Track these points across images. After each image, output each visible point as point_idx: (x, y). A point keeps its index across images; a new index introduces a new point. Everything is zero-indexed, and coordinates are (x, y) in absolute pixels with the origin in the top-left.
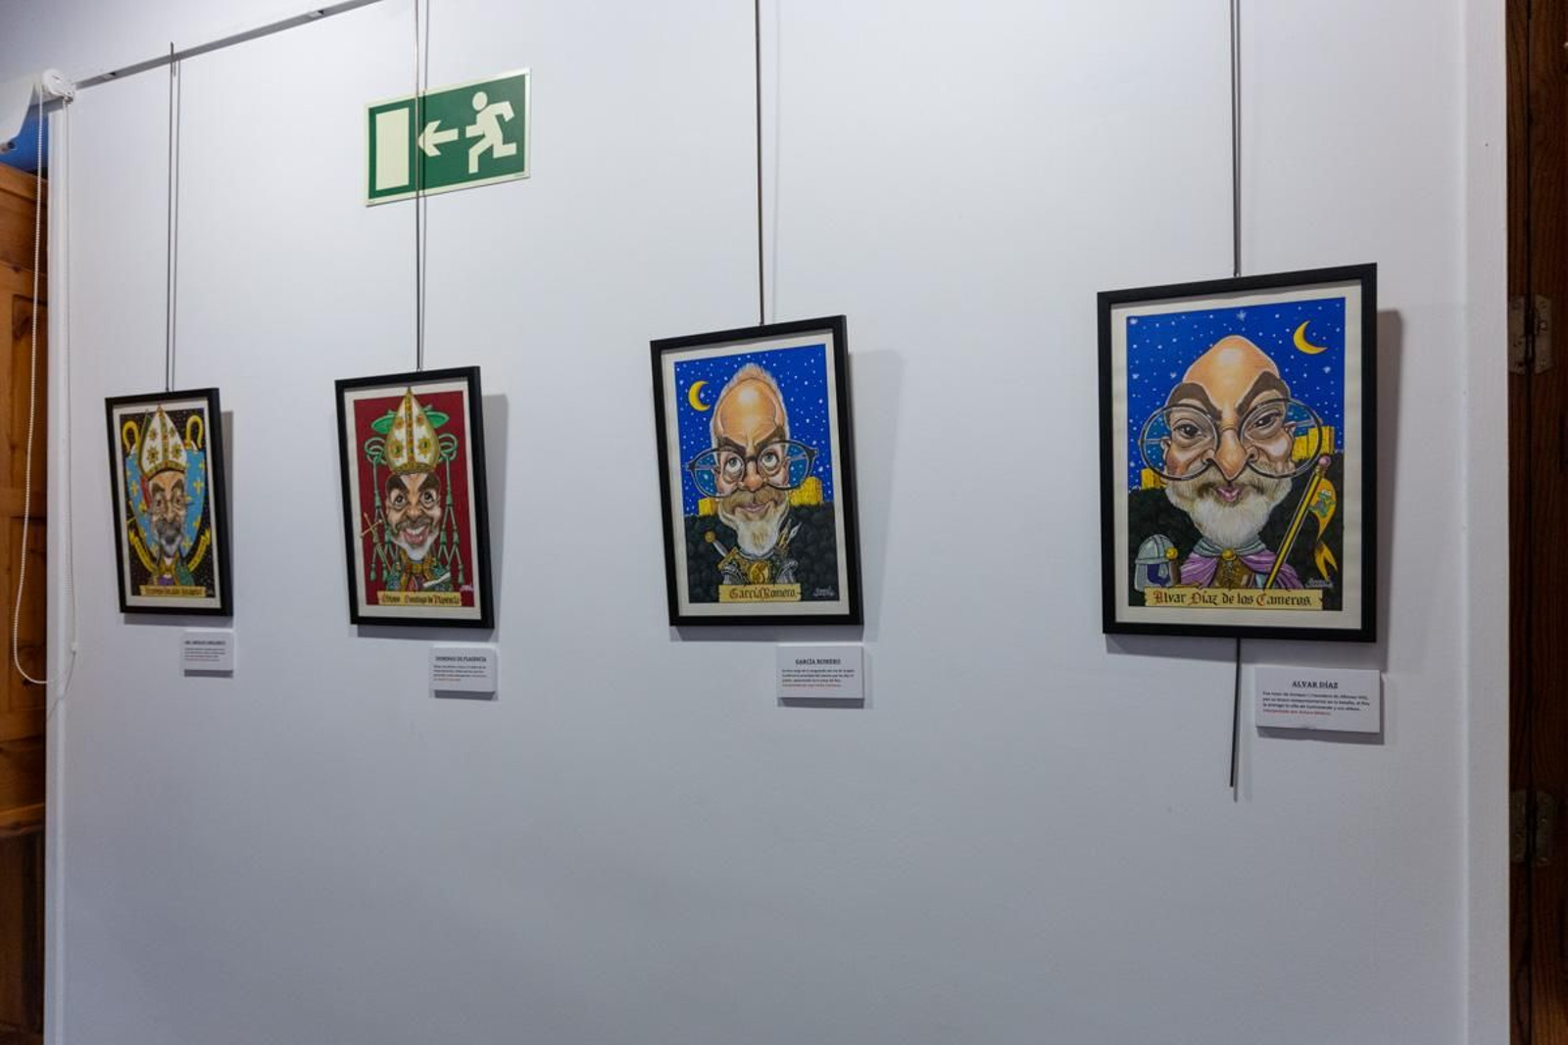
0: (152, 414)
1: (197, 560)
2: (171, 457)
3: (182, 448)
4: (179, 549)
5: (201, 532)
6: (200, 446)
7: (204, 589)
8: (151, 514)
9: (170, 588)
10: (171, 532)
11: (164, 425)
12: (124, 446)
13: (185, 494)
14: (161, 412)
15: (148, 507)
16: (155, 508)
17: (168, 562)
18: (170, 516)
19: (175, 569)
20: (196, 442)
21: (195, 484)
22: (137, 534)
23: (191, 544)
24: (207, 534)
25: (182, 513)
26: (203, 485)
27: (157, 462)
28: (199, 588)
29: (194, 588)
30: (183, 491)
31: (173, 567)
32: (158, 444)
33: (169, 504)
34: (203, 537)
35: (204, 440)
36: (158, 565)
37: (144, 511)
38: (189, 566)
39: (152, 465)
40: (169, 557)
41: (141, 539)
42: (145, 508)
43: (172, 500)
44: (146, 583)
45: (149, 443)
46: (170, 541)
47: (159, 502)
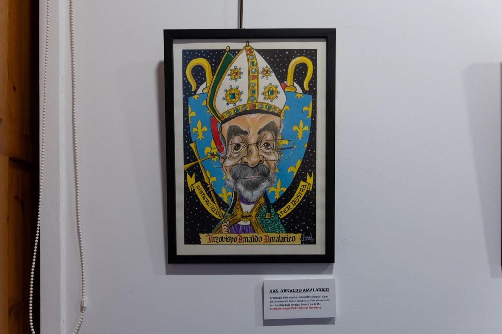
0: (235, 53)
1: (291, 206)
2: (261, 98)
3: (280, 89)
4: (265, 194)
5: (301, 176)
6: (307, 89)
7: (299, 235)
8: (225, 159)
9: (249, 235)
10: (251, 177)
11: (252, 64)
12: (186, 84)
13: (279, 137)
14: (250, 51)
15: (221, 150)
16: (230, 151)
17: (247, 208)
18: (253, 160)
19: (257, 215)
20: (301, 86)
21: (295, 128)
22: (199, 178)
23: (284, 189)
24: (310, 180)
25: (273, 157)
26: (307, 128)
27: (238, 104)
28: (292, 235)
29: (283, 235)
30: (276, 133)
31: (254, 213)
32: (243, 83)
33: (254, 148)
34: (302, 183)
35: (313, 83)
36: (230, 212)
37: (212, 154)
38: (278, 212)
39: (231, 106)
40: (248, 202)
41: (205, 185)
42: (215, 151)
43: (257, 144)
44: (209, 231)
45: (227, 82)
46: (253, 186)
47: (238, 146)
